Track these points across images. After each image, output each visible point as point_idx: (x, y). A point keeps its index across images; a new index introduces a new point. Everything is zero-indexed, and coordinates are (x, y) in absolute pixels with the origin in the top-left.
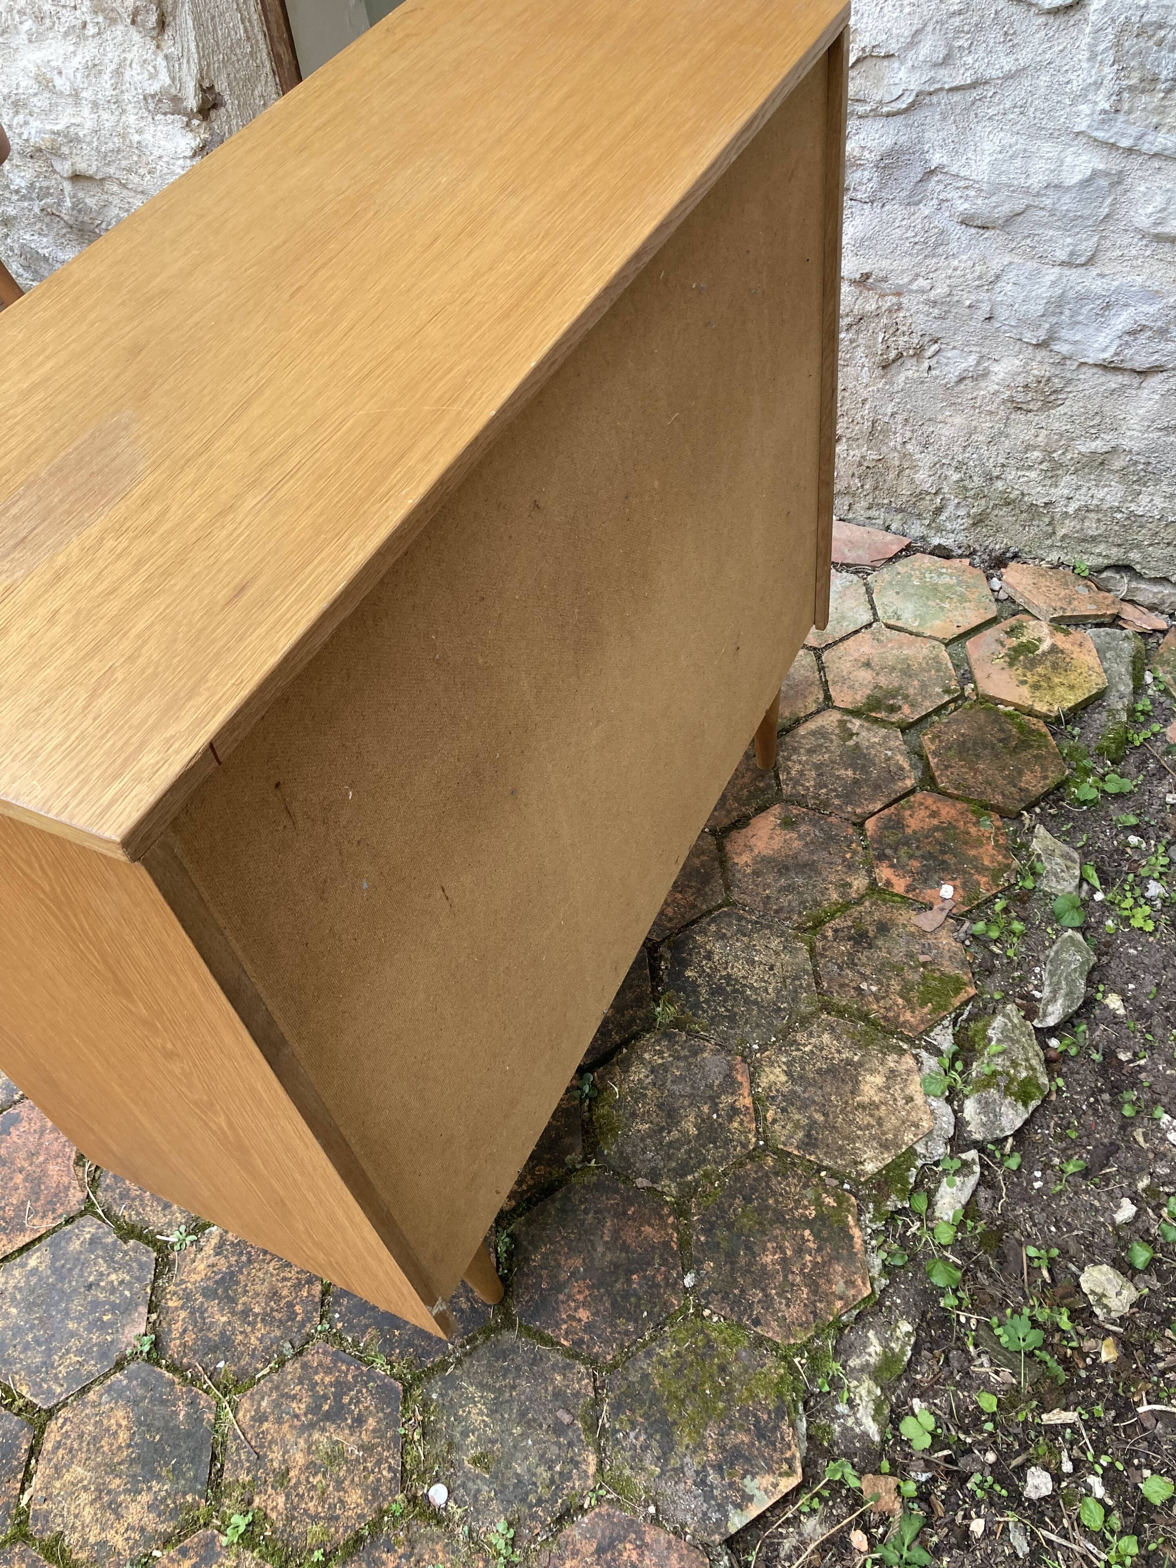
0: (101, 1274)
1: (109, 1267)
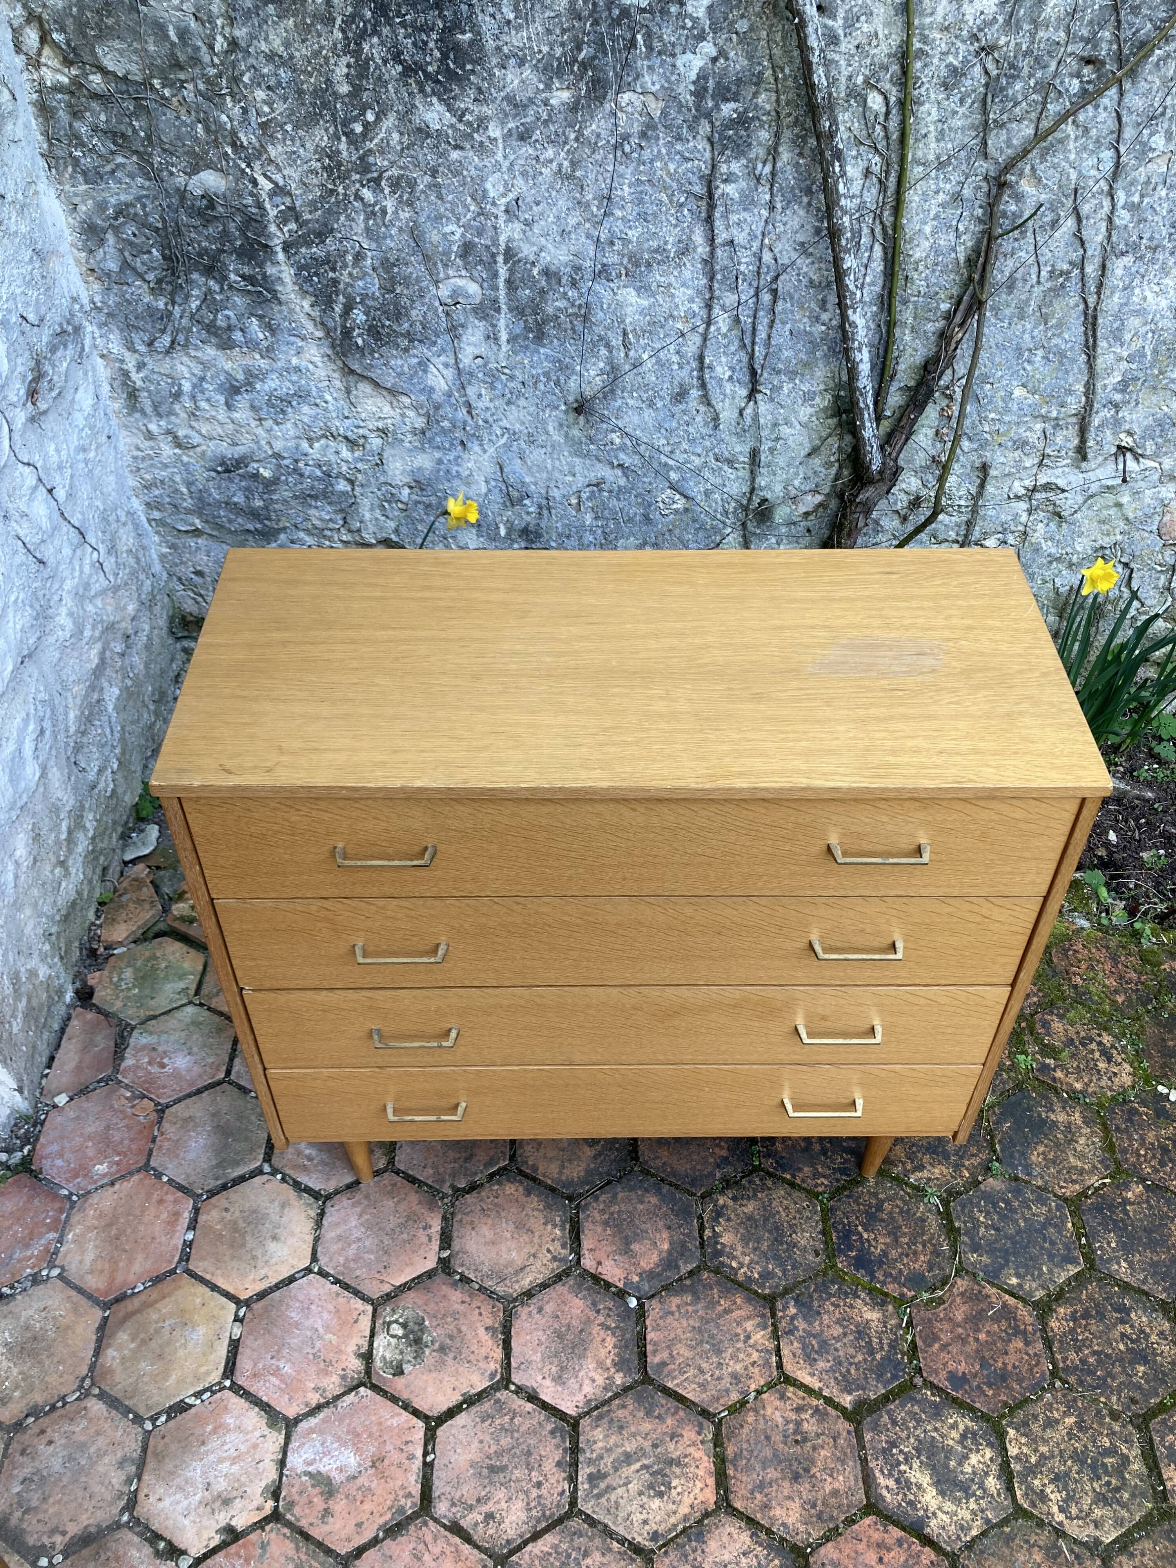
0: (986, 1228)
1: (979, 1227)
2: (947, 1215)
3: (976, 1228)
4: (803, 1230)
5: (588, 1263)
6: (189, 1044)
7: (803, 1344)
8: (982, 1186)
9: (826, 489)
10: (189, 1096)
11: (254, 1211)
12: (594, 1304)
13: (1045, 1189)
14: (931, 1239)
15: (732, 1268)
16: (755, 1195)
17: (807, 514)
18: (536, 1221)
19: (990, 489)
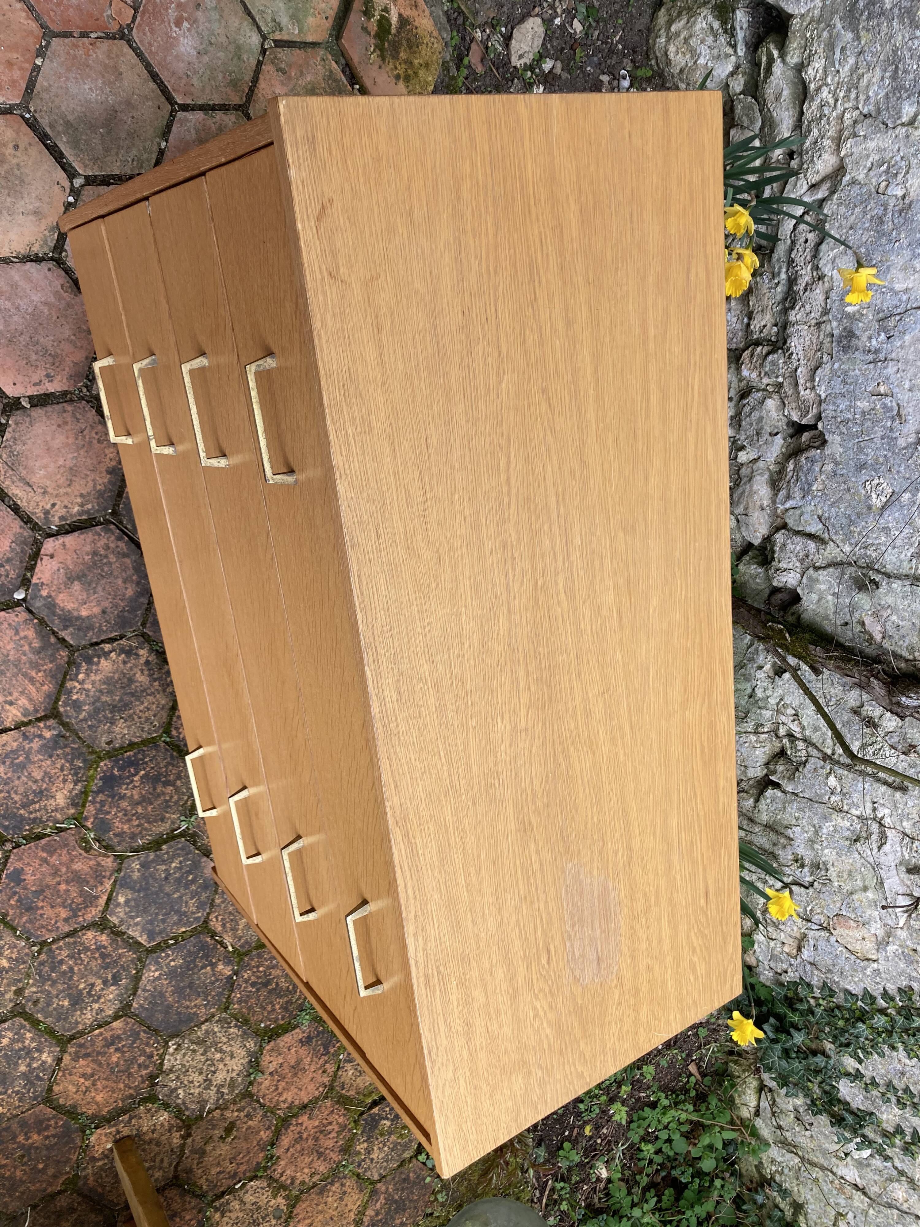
0: (166, 870)
1: (166, 865)
2: (171, 837)
3: (164, 862)
4: (129, 727)
5: (49, 545)
6: (211, 49)
7: (17, 750)
8: (205, 859)
9: (886, 645)
10: (148, 66)
11: (22, 181)
12: (9, 560)
13: (212, 905)
14: (146, 829)
15: (77, 675)
16: (155, 680)
17: (863, 624)
18: (82, 486)
19: (883, 789)
